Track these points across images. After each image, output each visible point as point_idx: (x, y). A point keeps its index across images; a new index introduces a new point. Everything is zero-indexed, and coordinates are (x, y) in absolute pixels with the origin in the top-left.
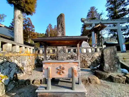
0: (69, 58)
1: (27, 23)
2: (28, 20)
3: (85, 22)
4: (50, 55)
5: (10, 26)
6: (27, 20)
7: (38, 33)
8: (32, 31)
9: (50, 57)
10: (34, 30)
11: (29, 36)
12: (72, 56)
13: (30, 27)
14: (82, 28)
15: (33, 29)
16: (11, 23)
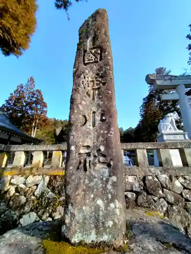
0: (132, 191)
1: (34, 99)
2: (37, 93)
3: (159, 82)
4: (51, 176)
5: (4, 105)
6: (34, 94)
7: (56, 119)
8: (42, 113)
9: (49, 184)
10: (46, 112)
11: (36, 123)
12: (145, 184)
13: (39, 107)
14: (141, 108)
15: (45, 109)
16: (7, 100)
